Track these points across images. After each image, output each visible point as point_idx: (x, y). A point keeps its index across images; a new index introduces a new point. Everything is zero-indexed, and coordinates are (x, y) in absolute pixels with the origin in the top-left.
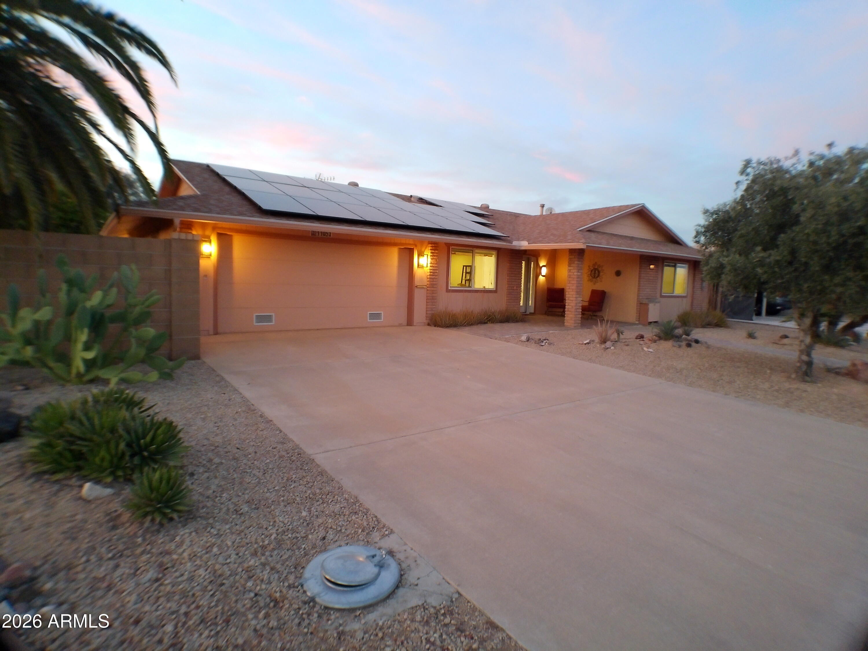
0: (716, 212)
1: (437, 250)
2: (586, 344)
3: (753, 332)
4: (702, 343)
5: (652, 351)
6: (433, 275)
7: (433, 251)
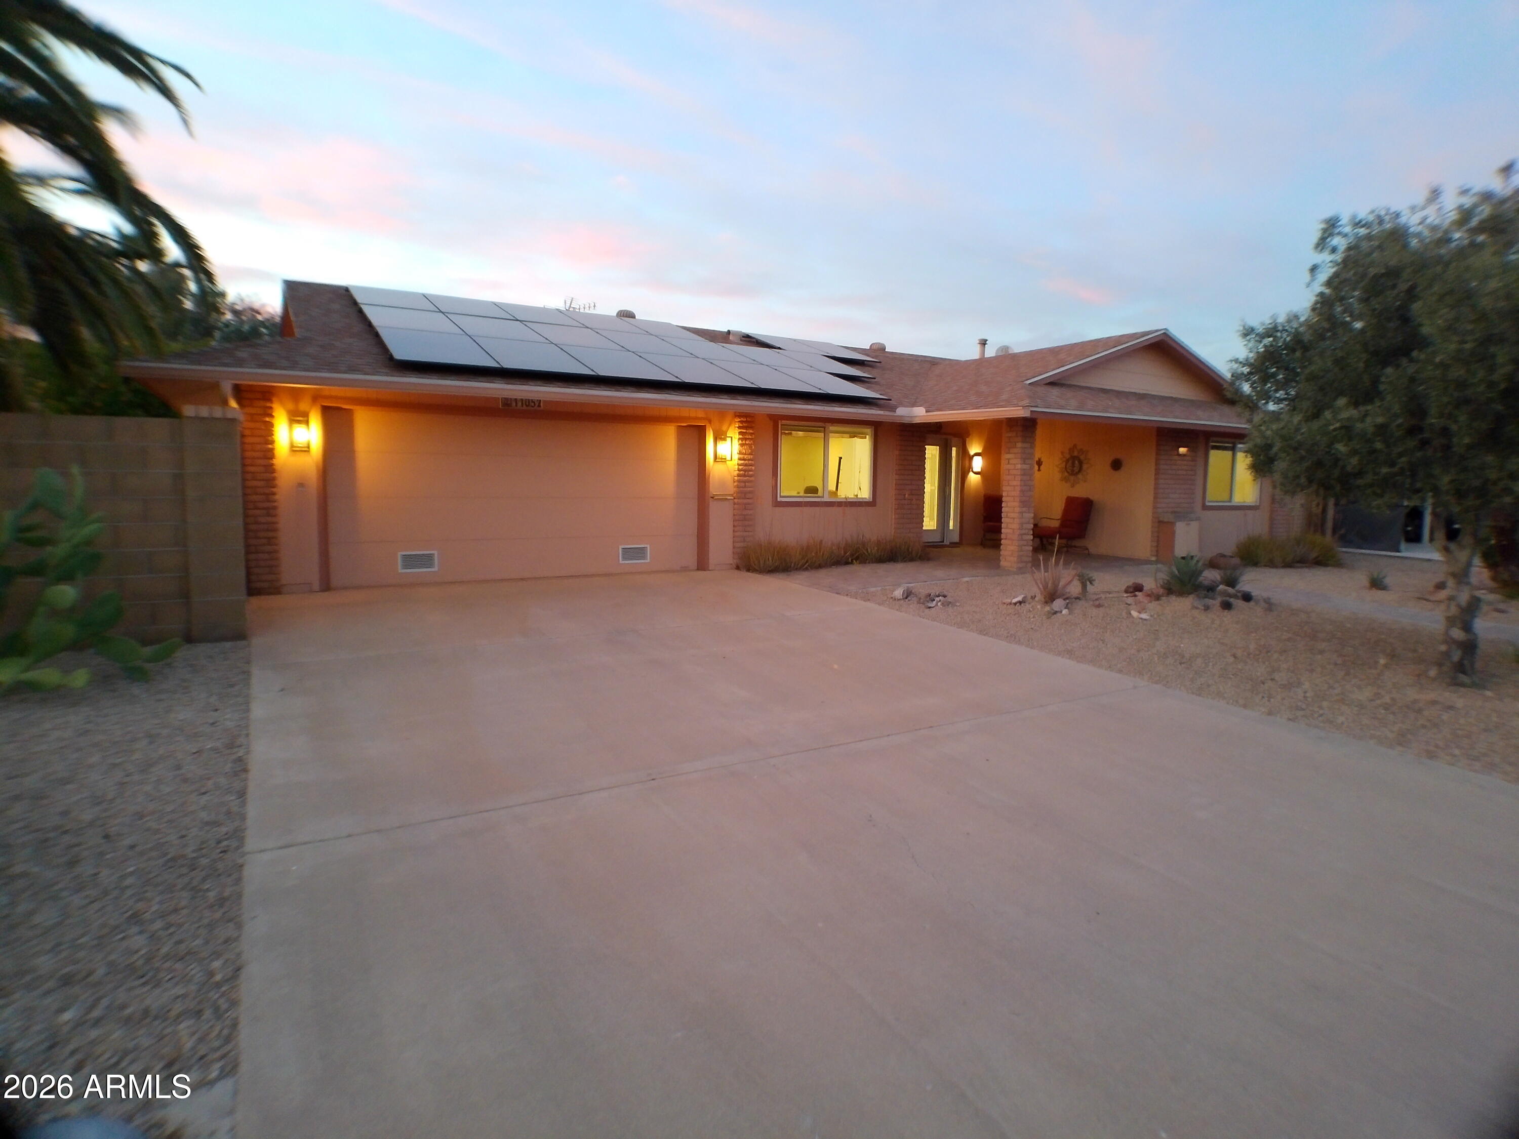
0: (1271, 331)
1: (751, 428)
2: (1015, 604)
3: (1381, 576)
4: (1257, 602)
5: (1147, 617)
6: (744, 476)
7: (745, 431)
